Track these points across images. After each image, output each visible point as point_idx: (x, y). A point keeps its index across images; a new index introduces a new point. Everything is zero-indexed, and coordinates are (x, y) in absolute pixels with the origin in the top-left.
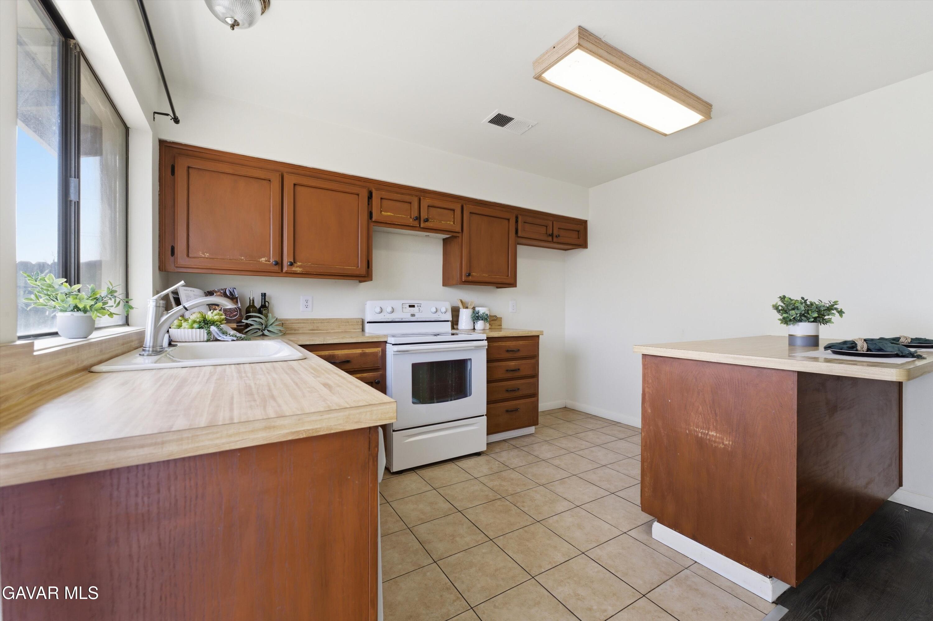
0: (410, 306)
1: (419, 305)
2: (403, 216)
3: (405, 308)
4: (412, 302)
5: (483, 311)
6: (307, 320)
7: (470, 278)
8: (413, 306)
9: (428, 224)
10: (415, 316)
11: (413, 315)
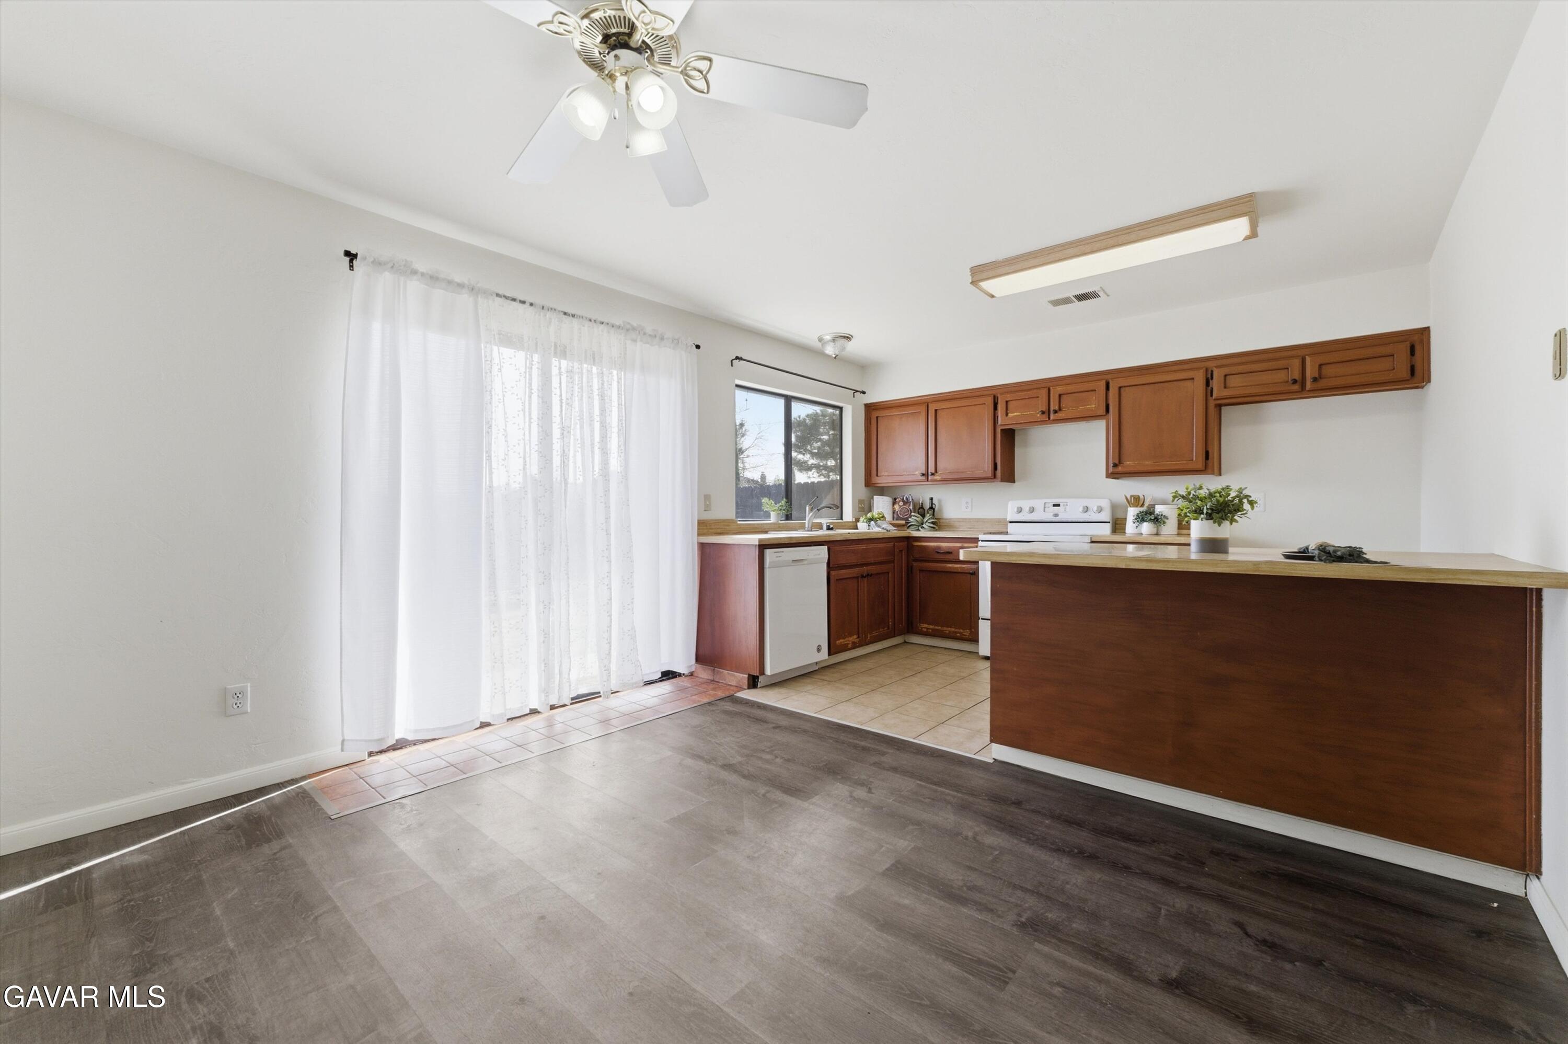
0: (1054, 505)
1: (1065, 503)
2: (1032, 413)
3: (1049, 507)
4: (1056, 501)
5: (1160, 510)
6: (966, 519)
7: (1120, 469)
8: (1058, 505)
9: (1061, 415)
10: (1058, 516)
11: (1056, 515)
